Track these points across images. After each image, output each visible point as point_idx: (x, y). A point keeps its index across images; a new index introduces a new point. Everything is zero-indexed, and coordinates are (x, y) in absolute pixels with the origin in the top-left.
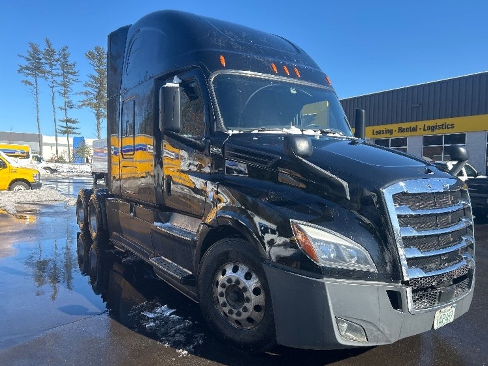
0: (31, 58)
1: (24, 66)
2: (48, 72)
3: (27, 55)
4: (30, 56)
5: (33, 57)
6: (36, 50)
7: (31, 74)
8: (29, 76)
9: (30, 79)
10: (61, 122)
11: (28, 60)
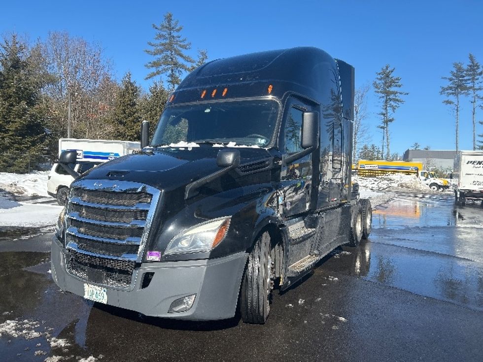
0: (454, 78)
1: (446, 87)
2: (471, 88)
3: (450, 76)
4: (454, 76)
5: (456, 77)
6: (459, 69)
7: (453, 94)
8: (451, 96)
9: (452, 98)
10: (479, 137)
11: (451, 80)
